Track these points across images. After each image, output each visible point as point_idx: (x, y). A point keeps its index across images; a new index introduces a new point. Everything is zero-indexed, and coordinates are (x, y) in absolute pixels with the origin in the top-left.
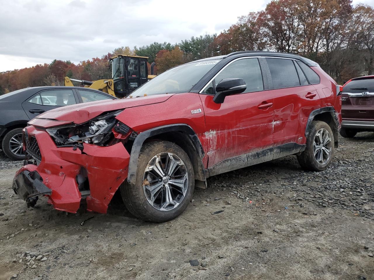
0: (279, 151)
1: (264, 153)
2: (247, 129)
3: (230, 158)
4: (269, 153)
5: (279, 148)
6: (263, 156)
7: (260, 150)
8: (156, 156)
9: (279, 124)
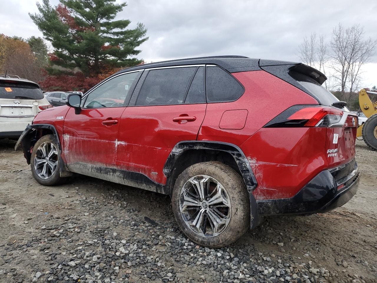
0: (121, 175)
1: (107, 171)
2: (90, 141)
3: (80, 162)
4: (112, 173)
5: (122, 172)
6: (105, 173)
7: (103, 166)
8: (45, 143)
9: (124, 145)
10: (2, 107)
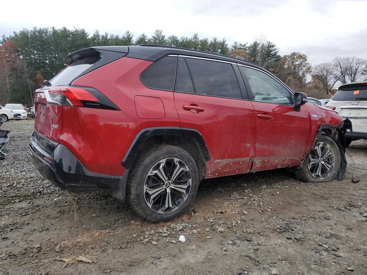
10: (341, 108)
